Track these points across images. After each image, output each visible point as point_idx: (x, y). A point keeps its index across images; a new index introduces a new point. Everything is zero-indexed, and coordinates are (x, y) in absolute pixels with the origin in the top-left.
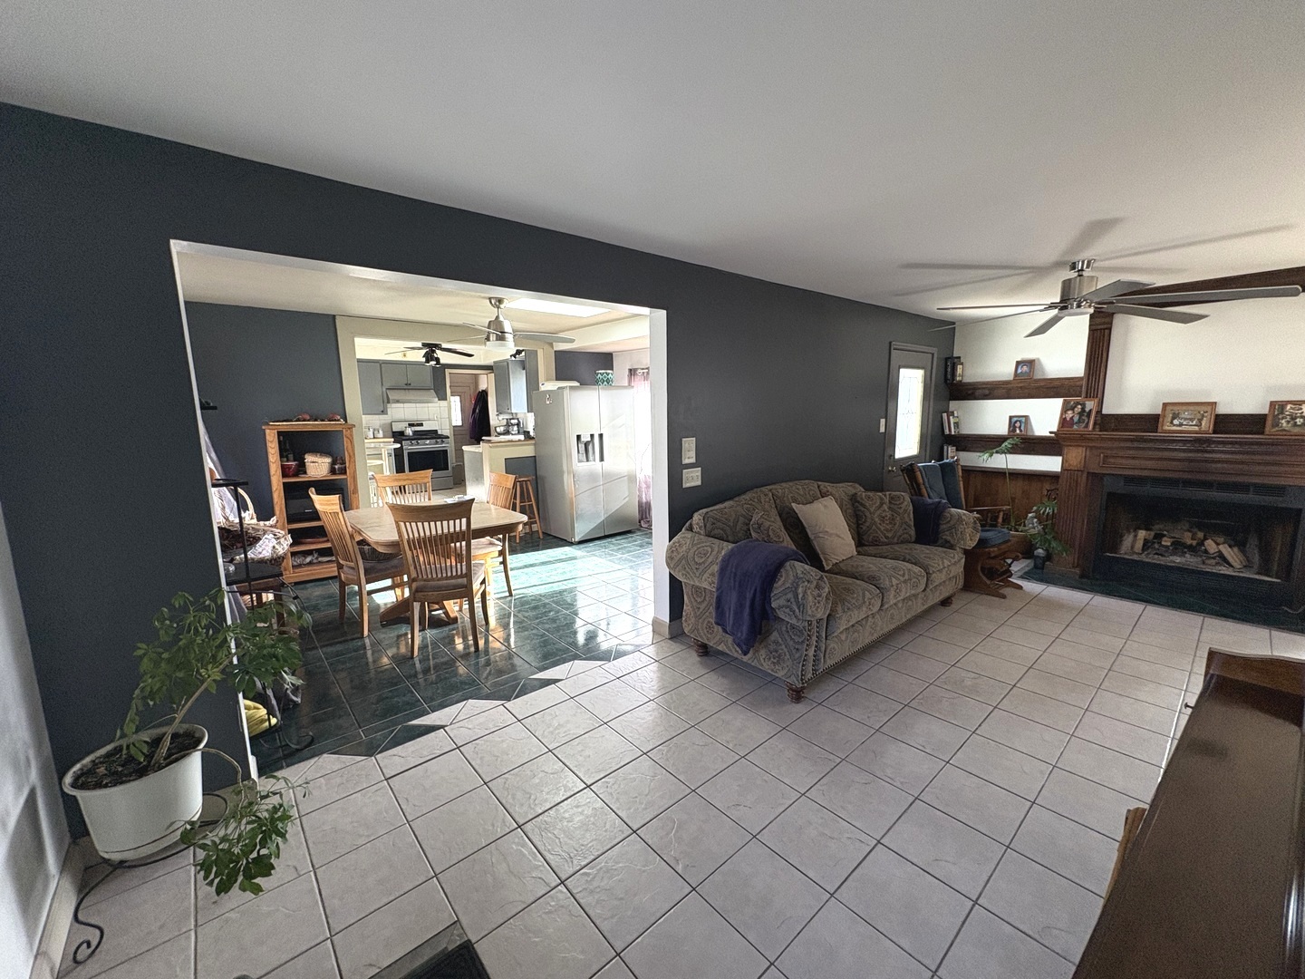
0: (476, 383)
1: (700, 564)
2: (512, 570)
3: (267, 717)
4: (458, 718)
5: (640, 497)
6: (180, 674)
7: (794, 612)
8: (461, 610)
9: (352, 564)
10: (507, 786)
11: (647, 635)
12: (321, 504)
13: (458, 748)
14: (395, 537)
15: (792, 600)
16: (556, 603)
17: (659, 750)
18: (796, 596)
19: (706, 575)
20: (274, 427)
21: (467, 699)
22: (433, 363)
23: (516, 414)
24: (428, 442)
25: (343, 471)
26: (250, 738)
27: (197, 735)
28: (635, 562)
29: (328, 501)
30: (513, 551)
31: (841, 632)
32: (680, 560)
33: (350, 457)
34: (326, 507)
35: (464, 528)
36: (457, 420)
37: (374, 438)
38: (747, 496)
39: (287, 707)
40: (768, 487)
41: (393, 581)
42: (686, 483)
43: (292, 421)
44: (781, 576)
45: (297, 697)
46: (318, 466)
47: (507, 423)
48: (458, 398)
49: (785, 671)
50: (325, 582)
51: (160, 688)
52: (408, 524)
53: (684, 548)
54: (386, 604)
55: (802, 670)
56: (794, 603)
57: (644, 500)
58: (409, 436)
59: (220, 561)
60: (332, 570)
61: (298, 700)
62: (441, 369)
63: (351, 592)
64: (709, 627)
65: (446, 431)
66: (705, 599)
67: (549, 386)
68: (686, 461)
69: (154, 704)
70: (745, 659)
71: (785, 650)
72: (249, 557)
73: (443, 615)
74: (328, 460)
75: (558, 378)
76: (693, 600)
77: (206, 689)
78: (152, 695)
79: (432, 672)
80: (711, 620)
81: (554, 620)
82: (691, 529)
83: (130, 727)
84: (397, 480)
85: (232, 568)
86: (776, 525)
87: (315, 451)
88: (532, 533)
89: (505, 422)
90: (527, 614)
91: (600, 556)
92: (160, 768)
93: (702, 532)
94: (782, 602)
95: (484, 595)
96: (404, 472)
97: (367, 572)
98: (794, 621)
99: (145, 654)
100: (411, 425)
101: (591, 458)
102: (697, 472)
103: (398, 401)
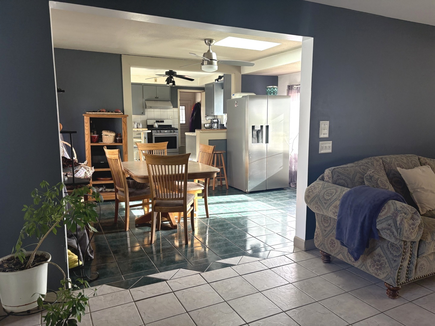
0: (195, 98)
1: (328, 200)
2: (209, 204)
3: (77, 260)
4: (175, 277)
5: (291, 168)
6: (41, 222)
7: (393, 233)
8: (179, 222)
9: (123, 189)
10: (199, 315)
11: (290, 247)
12: (109, 154)
13: (173, 292)
14: (146, 174)
15: (392, 225)
16: (234, 224)
17: (294, 311)
18: (395, 222)
19: (331, 208)
20: (88, 115)
21: (179, 268)
22: (171, 84)
23: (217, 116)
24: (166, 131)
25: (121, 141)
26: (69, 269)
27: (46, 257)
28: (284, 206)
29: (113, 152)
30: (211, 195)
31: (430, 255)
32: (314, 198)
33: (125, 133)
34: (111, 156)
35: (184, 172)
36: (183, 121)
37: (137, 128)
38: (364, 161)
39: (86, 258)
40: (380, 157)
41: (143, 202)
42: (321, 151)
43: (97, 112)
44: (385, 209)
45: (92, 255)
46: (108, 137)
47: (211, 122)
48: (184, 107)
49: (385, 275)
50: (108, 203)
51: (32, 229)
52: (153, 166)
53: (317, 190)
54: (138, 216)
55: (398, 276)
56: (393, 227)
57: (293, 170)
58: (156, 128)
59: (62, 173)
60: (112, 196)
61: (93, 257)
62: (174, 89)
63: (121, 208)
64: (332, 243)
65: (176, 126)
66: (330, 225)
67: (238, 96)
68: (322, 136)
69: (29, 236)
70: (357, 264)
71: (386, 261)
72: (75, 176)
73: (169, 224)
74: (113, 134)
75: (243, 91)
76: (322, 225)
77: (52, 231)
78: (29, 231)
79: (161, 252)
80: (333, 238)
81: (232, 233)
82: (323, 179)
83: (18, 247)
84: (148, 147)
85: (66, 179)
86: (383, 178)
87: (107, 129)
88: (222, 186)
89: (209, 121)
90: (216, 228)
91: (263, 201)
92: (30, 268)
93: (330, 181)
94: (384, 225)
95: (192, 212)
96: (152, 142)
97: (130, 194)
98: (393, 240)
99: (27, 210)
100: (157, 122)
101: (260, 140)
102: (329, 144)
103: (151, 107)
